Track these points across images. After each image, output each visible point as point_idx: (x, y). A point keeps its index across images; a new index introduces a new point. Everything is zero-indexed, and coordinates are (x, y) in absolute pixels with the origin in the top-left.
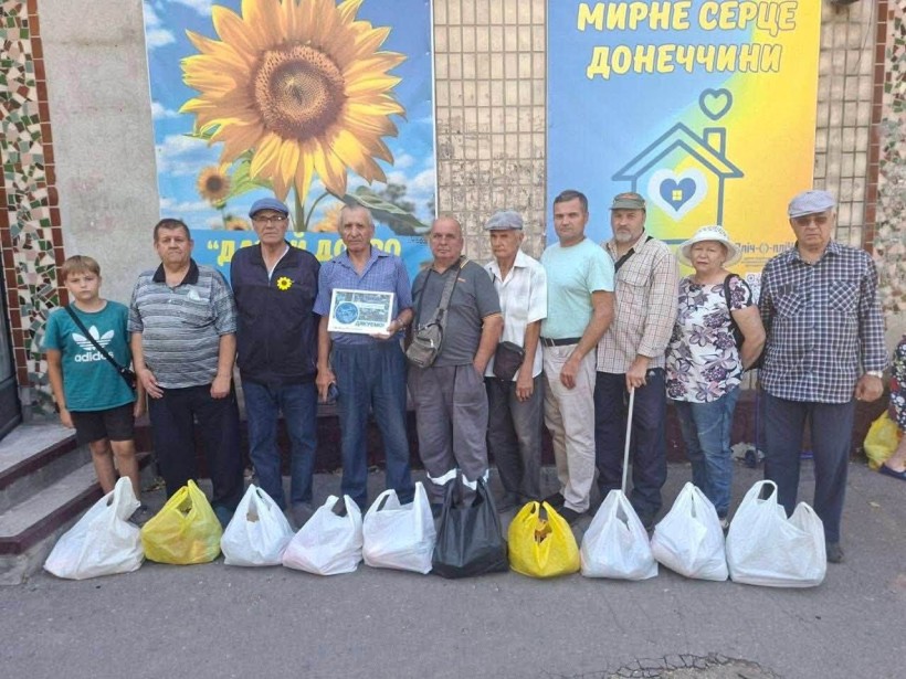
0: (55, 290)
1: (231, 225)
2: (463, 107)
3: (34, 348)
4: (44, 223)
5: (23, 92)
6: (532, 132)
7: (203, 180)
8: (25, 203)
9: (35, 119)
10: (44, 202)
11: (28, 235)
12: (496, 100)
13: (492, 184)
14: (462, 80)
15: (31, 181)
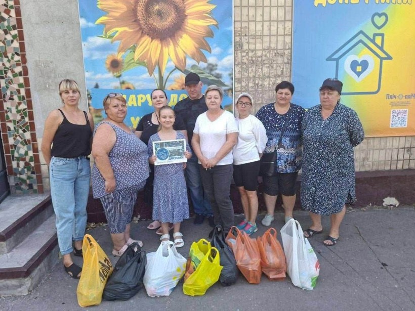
0: (27, 123)
1: (124, 86)
2: (249, 21)
3: (16, 155)
4: (20, 85)
5: (7, 12)
6: (284, 35)
7: (109, 62)
8: (10, 74)
9: (14, 28)
10: (20, 74)
11: (11, 93)
12: (266, 18)
13: (263, 63)
14: (248, 6)
15: (13, 62)
